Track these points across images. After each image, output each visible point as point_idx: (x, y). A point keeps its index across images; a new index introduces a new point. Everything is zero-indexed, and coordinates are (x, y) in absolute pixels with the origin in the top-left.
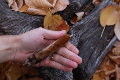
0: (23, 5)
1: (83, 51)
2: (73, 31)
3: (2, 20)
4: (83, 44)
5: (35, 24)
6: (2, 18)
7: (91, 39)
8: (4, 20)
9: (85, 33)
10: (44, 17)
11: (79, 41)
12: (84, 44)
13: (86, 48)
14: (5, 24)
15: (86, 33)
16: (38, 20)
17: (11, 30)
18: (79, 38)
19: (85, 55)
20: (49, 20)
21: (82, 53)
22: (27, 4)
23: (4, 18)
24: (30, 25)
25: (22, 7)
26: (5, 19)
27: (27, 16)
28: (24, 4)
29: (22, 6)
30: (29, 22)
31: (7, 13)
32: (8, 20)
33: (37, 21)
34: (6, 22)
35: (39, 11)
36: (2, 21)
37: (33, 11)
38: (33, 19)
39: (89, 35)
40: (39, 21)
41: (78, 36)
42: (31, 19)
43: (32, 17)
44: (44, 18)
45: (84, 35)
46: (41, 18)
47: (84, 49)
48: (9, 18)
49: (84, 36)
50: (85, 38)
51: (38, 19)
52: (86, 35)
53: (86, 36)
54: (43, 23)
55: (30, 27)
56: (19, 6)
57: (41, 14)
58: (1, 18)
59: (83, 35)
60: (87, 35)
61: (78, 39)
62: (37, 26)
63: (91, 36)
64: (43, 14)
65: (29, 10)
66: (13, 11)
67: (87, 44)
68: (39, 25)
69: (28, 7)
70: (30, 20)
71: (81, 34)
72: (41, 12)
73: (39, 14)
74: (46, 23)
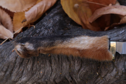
0: (12, 18)
3: (6, 72)
5: (59, 29)
6: (5, 70)
8: (9, 70)
10: (58, 7)
14: (17, 74)
16: (57, 20)
17: (35, 75)
22: (15, 11)
23: (6, 67)
25: (14, 22)
26: (8, 67)
27: (36, 29)
28: (11, 14)
29: (12, 20)
31: (3, 53)
32: (16, 63)
33: (56, 23)
34: (16, 70)
35: (43, 5)
36: (8, 73)
37: (36, 12)
38: (50, 25)
40: (60, 20)
42: (46, 29)
43: (45, 23)
46: (56, 12)
48: (14, 59)
51: (55, 18)
56: (7, 24)
57: (49, 5)
58: (2, 70)
62: (63, 29)
64: (52, 4)
65: (29, 17)
66: (9, 43)
68: (65, 24)
69: (23, 13)
70: (46, 32)
72: (47, 3)
73: (47, 8)
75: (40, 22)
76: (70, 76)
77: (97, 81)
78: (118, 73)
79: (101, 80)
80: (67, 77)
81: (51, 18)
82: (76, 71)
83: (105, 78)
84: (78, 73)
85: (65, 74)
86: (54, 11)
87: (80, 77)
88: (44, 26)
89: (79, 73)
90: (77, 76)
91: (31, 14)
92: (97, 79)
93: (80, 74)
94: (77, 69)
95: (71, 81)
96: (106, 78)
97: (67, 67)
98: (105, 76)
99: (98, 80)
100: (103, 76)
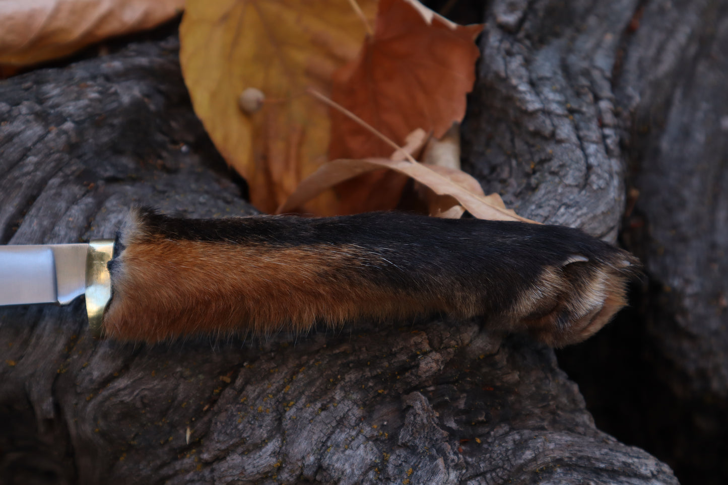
1: (683, 217)
2: (516, 63)
4: (657, 151)
5: (116, 149)
7: (702, 68)
9: (630, 32)
10: (169, 44)
11: (621, 144)
12: (665, 144)
13: (696, 182)
15: (643, 31)
16: (126, 99)
18: (609, 118)
19: (714, 246)
20: (235, 43)
21: (683, 239)
24: (55, 181)
30: (32, 159)
33: (113, 113)
37: (40, 22)
38: (71, 108)
39: (671, 33)
40: (138, 106)
41: (597, 98)
42: (42, 117)
43: (52, 90)
44: (176, 51)
45: (635, 54)
46: (143, 61)
47: (686, 193)
49: (642, 74)
50: (656, 85)
51: (115, 88)
52: (651, 52)
53: (657, 60)
54: (184, 100)
55: (74, 201)
59: (632, 66)
60: (661, 49)
61: (602, 125)
62: (138, 156)
63: (691, 38)
64: (147, 15)
67: (686, 133)
68: (160, 137)
70: (37, 129)
71: (603, 62)
73: (112, 27)
74: (214, 96)
75: (32, 76)
76: (54, 392)
77: (171, 472)
78: (280, 469)
79: (191, 473)
80: (34, 396)
81: (100, 80)
82: (88, 378)
83: (212, 471)
84: (96, 391)
85: (32, 375)
86: (140, 53)
87: (95, 419)
88: (41, 102)
89: (99, 398)
90: (85, 406)
91: (10, 18)
92: (176, 459)
93: (102, 403)
94: (96, 374)
95: (49, 422)
96: (216, 474)
97: (54, 344)
98: (219, 458)
99: (178, 465)
100: (206, 456)
